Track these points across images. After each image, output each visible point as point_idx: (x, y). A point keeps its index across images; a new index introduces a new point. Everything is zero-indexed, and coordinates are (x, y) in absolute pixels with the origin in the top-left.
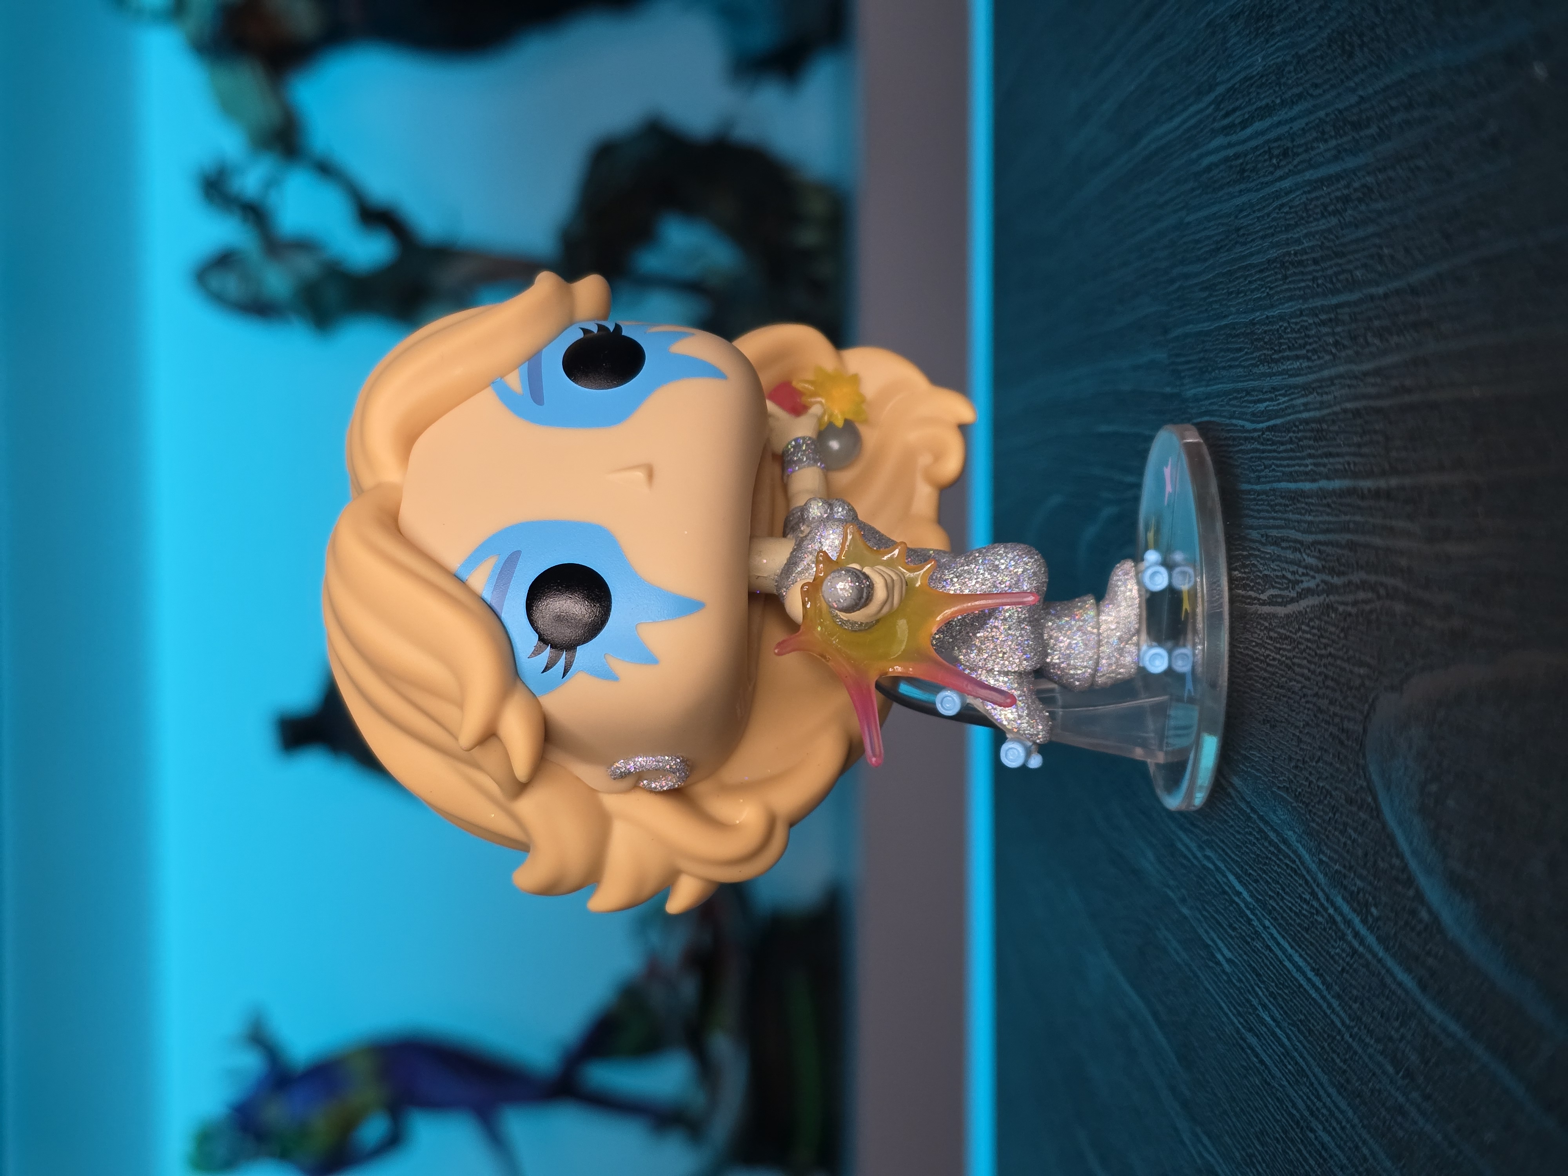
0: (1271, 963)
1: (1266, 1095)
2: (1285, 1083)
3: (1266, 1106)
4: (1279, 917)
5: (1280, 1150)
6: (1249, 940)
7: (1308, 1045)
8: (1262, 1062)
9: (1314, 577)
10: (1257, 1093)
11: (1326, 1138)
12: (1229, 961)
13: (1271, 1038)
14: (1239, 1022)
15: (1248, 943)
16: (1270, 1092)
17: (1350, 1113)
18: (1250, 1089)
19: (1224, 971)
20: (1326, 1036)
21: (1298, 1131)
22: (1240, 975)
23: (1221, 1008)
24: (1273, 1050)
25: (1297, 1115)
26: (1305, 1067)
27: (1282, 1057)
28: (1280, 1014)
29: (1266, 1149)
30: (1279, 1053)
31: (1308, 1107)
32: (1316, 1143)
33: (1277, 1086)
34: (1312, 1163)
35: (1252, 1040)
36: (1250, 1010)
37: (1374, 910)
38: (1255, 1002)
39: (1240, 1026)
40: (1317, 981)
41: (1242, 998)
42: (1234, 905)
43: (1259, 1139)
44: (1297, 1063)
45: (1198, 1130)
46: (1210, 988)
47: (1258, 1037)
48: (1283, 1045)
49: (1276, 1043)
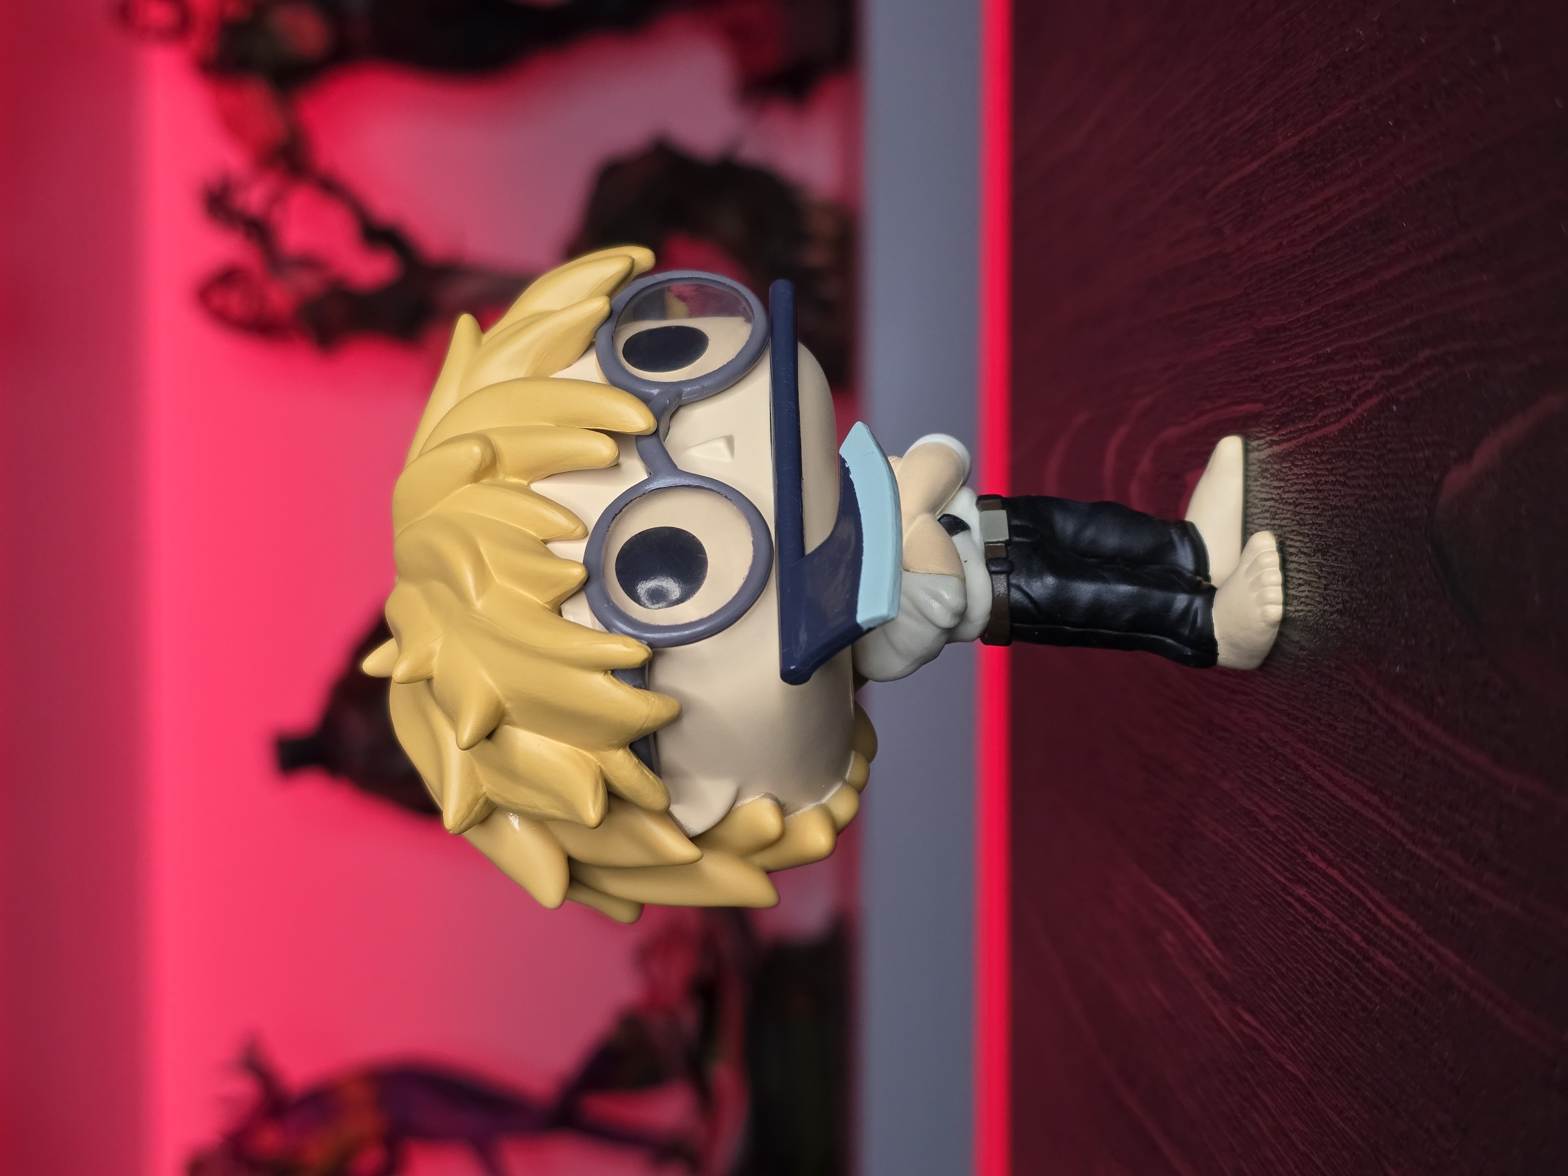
0: (1322, 802)
1: (1316, 942)
2: (1337, 921)
3: (1316, 954)
4: (1332, 751)
5: (1333, 994)
6: (1297, 787)
7: (1362, 871)
8: (1311, 909)
9: (1371, 378)
10: (1307, 944)
11: (1385, 961)
12: (1274, 818)
13: (1323, 880)
14: (1285, 878)
15: (1295, 791)
16: (1320, 938)
17: (1413, 924)
18: (1299, 943)
19: (1268, 831)
20: (1385, 854)
21: (1352, 965)
22: (1288, 829)
23: (1265, 871)
24: (1327, 894)
25: (1353, 951)
26: (1360, 896)
27: (1335, 896)
28: (1332, 851)
29: (1316, 999)
30: (1331, 893)
31: (1365, 938)
32: (1374, 971)
33: (1328, 928)
34: (1369, 993)
35: (1301, 891)
36: (1299, 861)
37: (1440, 700)
38: (1303, 849)
39: (1287, 883)
40: (1375, 800)
41: (1288, 851)
42: (1280, 758)
43: (1308, 992)
44: (1351, 895)
45: (1239, 1009)
46: (1254, 857)
47: (1306, 885)
48: (1336, 883)
49: (1328, 884)
